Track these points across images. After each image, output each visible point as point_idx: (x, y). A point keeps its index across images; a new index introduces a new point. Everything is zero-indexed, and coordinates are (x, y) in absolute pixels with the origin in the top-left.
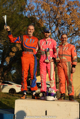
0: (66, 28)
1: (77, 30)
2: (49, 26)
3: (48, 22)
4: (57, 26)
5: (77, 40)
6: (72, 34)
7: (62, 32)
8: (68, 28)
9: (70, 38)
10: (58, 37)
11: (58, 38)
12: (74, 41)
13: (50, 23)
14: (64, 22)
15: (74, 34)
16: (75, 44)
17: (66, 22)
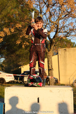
0: (58, 9)
1: (70, 11)
2: (39, 7)
3: (38, 3)
4: (48, 6)
5: (70, 22)
6: (64, 16)
7: (54, 14)
8: (59, 9)
9: (63, 20)
10: (49, 19)
11: (50, 21)
12: (67, 23)
13: (40, 4)
14: (55, 2)
15: (67, 16)
16: (68, 27)
17: (57, 2)
